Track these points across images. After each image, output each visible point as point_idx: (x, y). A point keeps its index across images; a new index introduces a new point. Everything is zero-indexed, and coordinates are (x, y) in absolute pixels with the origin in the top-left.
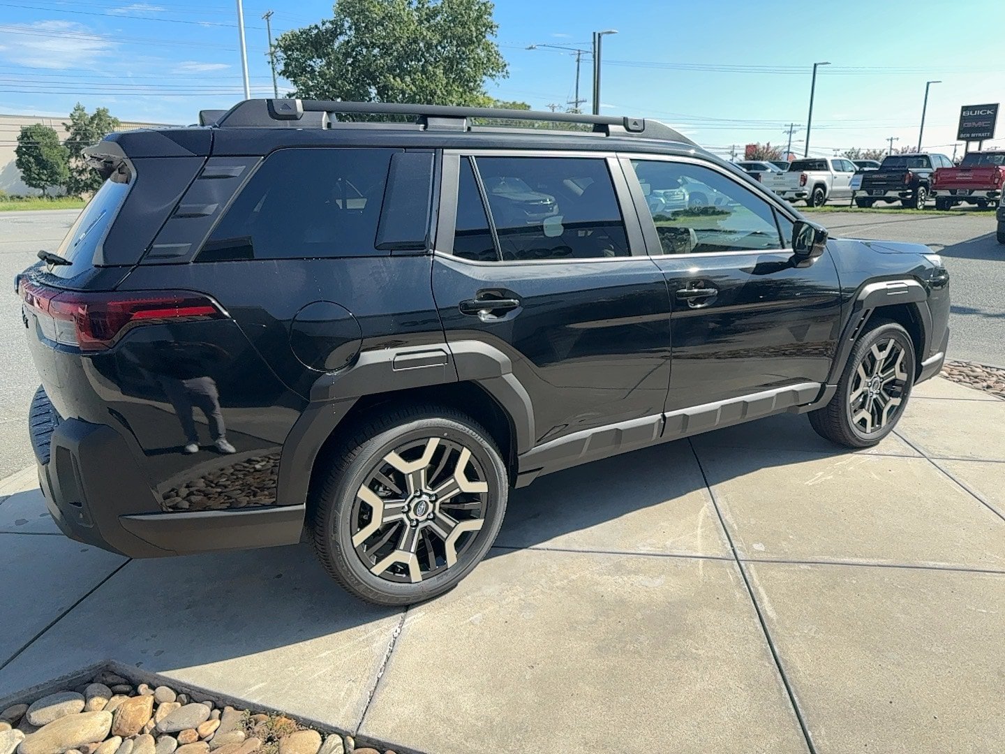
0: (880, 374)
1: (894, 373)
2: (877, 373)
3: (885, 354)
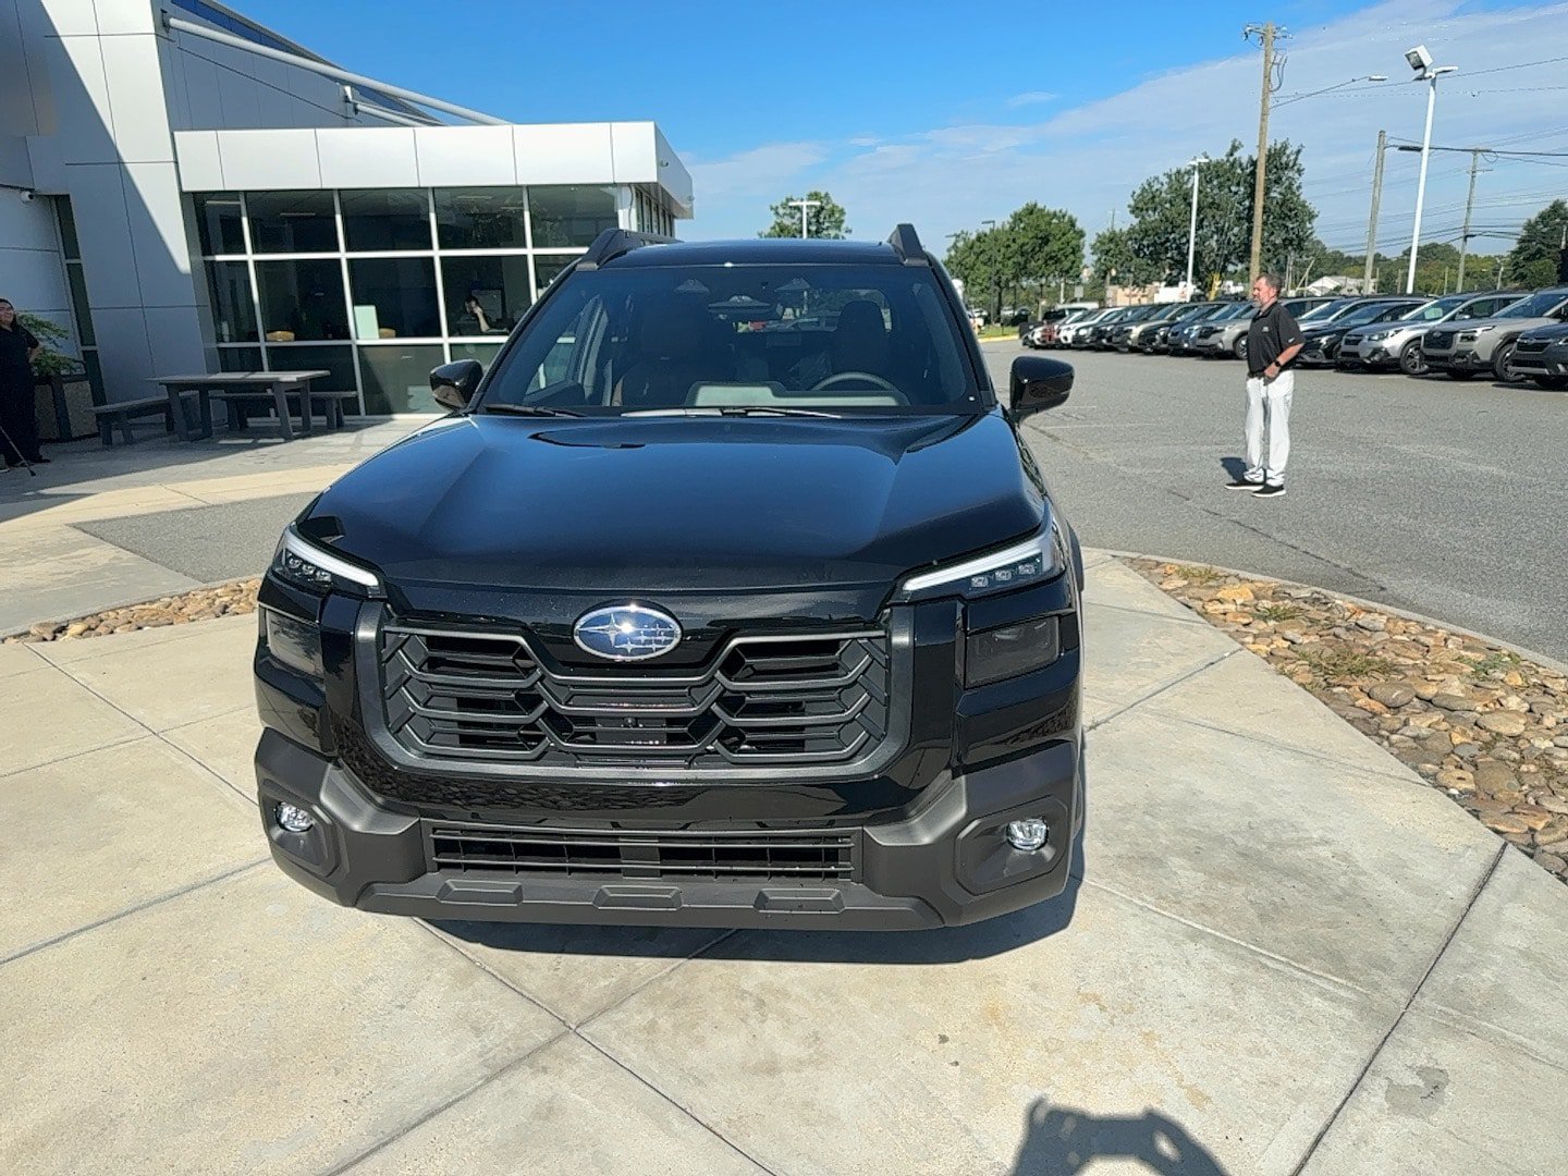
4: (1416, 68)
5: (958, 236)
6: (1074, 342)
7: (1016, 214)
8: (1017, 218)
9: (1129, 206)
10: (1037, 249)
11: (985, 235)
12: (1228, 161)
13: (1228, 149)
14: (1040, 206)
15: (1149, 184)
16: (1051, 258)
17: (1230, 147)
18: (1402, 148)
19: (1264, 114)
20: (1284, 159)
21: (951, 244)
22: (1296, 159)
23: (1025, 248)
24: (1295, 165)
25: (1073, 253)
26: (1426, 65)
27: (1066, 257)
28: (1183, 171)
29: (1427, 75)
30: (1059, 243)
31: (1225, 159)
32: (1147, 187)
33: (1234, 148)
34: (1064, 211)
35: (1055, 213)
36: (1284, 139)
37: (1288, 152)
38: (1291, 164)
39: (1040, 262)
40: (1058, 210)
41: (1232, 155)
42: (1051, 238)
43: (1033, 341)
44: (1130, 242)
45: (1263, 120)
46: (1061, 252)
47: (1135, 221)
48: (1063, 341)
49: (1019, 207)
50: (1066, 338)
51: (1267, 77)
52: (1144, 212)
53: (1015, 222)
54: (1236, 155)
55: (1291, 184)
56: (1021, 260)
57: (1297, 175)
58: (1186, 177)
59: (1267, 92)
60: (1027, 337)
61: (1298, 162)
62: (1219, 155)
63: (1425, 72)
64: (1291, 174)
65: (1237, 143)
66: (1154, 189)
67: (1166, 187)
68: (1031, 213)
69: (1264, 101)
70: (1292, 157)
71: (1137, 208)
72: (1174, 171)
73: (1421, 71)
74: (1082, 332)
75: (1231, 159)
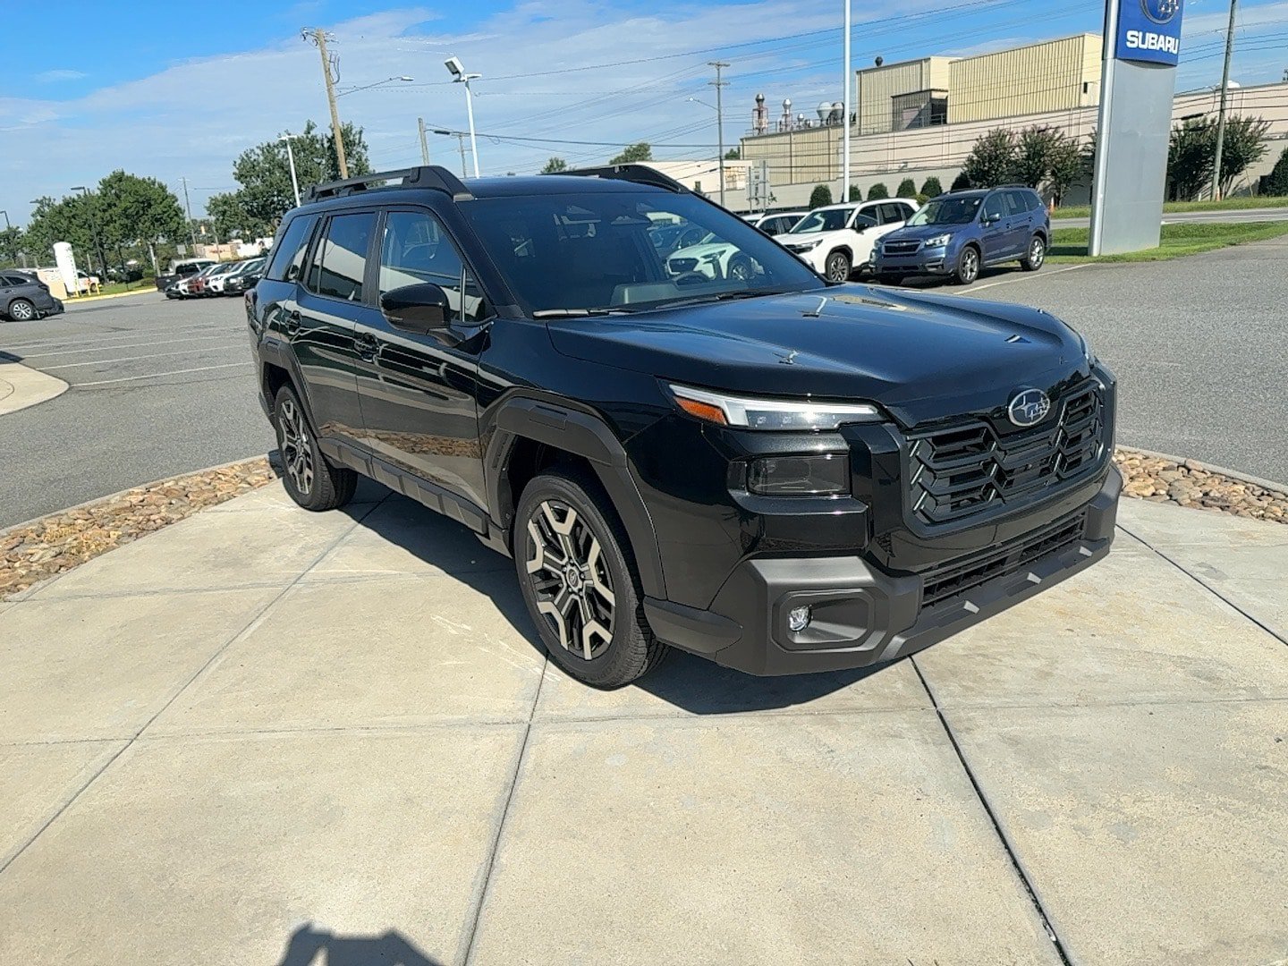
0: (577, 598)
1: (559, 608)
2: (581, 598)
3: (587, 633)
4: (453, 73)
5: (41, 202)
6: (225, 290)
7: (104, 181)
8: (107, 185)
9: (234, 174)
10: (141, 212)
11: (74, 201)
12: (307, 138)
13: (305, 128)
14: (128, 173)
15: (247, 155)
16: (157, 220)
17: (306, 126)
18: (437, 132)
19: (331, 102)
20: (351, 138)
21: (35, 210)
22: (360, 138)
23: (130, 211)
24: (360, 142)
25: (177, 215)
26: (461, 71)
27: (171, 218)
28: (272, 145)
29: (462, 79)
30: (161, 206)
31: (305, 136)
32: (245, 158)
33: (310, 128)
34: (152, 178)
35: (144, 179)
36: (349, 122)
37: (354, 132)
38: (357, 141)
39: (148, 224)
40: (146, 178)
41: (309, 133)
42: (152, 202)
43: (179, 293)
44: (240, 205)
45: (332, 106)
46: (166, 215)
47: (242, 187)
48: (214, 290)
49: (107, 175)
50: (215, 287)
51: (327, 71)
52: (248, 179)
53: (105, 188)
54: (313, 133)
55: (360, 157)
56: (128, 222)
57: (363, 151)
58: (276, 151)
59: (330, 84)
60: (170, 290)
61: (363, 139)
62: (298, 133)
63: (460, 77)
64: (359, 149)
65: (311, 124)
66: (252, 159)
67: (261, 158)
68: (120, 180)
69: (329, 90)
70: (357, 136)
71: (242, 175)
72: (265, 144)
73: (457, 76)
74: (232, 281)
75: (310, 136)
